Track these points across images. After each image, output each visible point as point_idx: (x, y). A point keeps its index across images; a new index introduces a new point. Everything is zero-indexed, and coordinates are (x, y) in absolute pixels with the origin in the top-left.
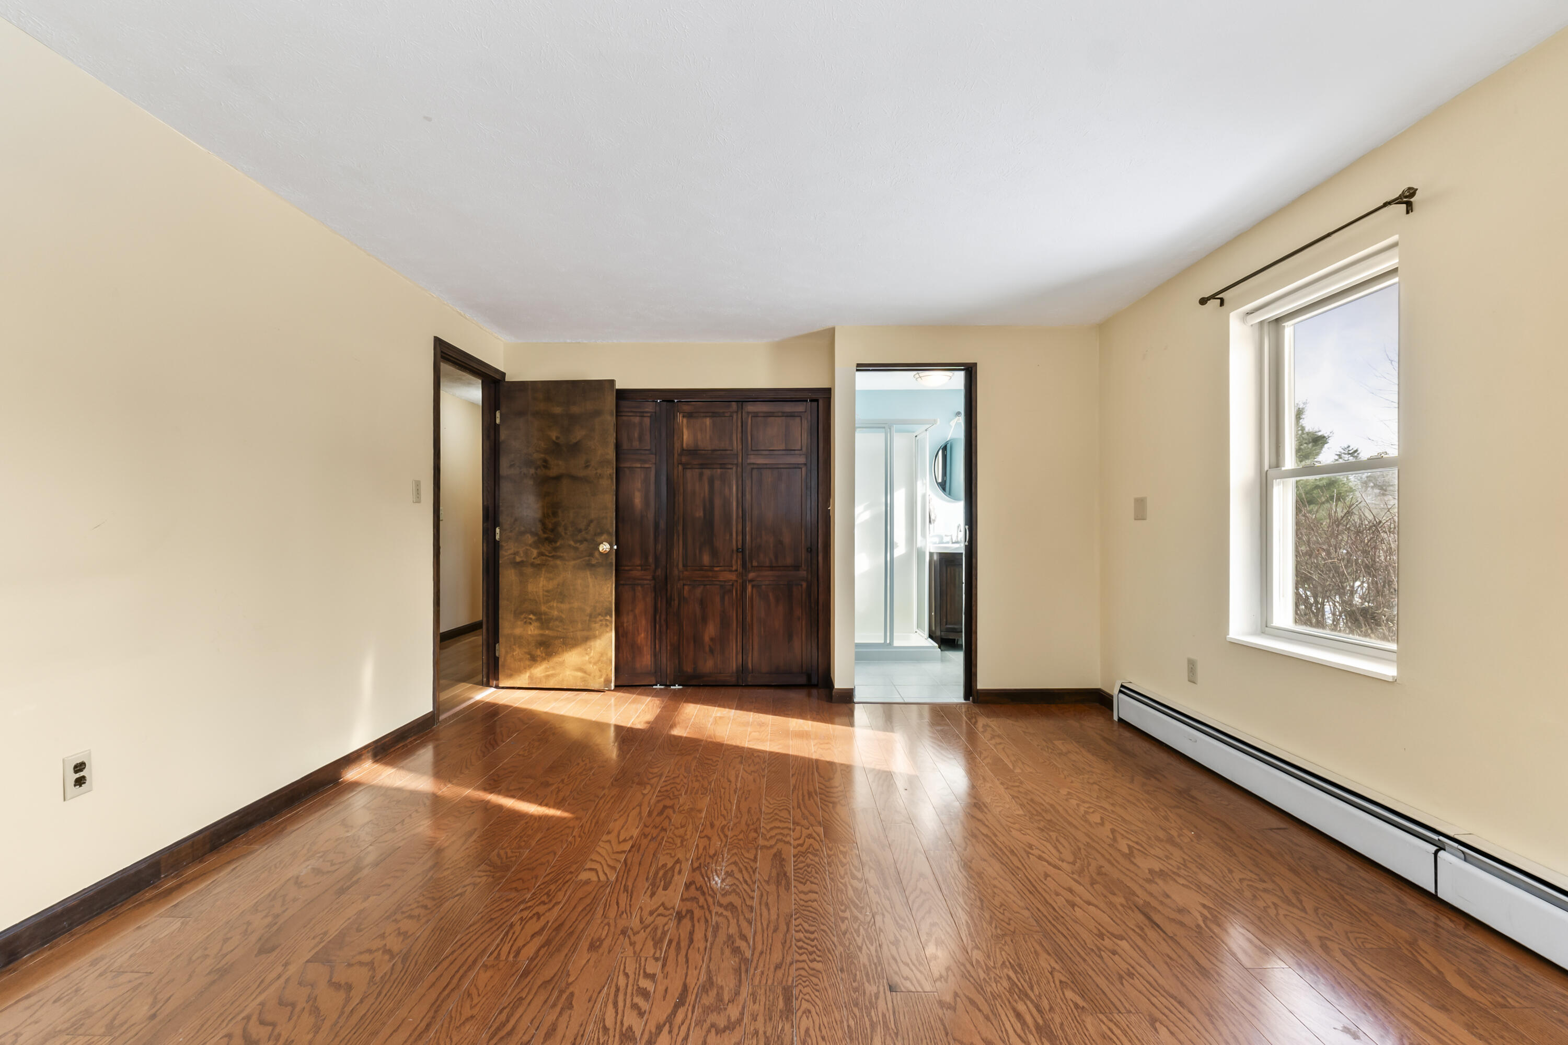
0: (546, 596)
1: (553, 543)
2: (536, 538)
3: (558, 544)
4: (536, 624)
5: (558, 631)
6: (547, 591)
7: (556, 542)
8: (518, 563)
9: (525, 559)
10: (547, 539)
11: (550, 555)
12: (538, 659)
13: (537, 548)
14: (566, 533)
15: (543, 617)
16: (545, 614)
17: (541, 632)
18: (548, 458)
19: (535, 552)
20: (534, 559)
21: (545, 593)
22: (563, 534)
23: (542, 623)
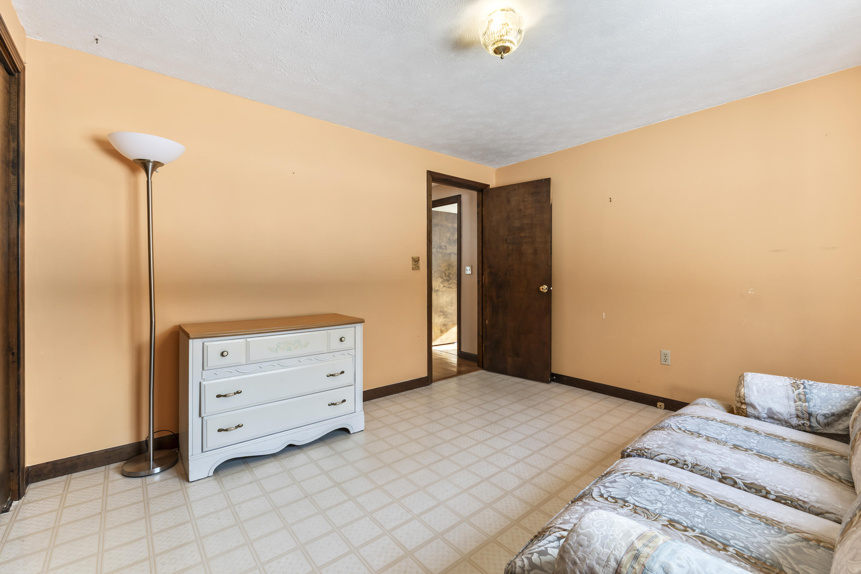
0: (446, 304)
1: (449, 282)
2: (443, 279)
3: (450, 282)
4: (443, 317)
5: (450, 319)
6: (447, 302)
7: (449, 281)
8: (436, 290)
9: (439, 289)
10: (446, 280)
11: (448, 287)
12: (443, 331)
13: (443, 284)
14: (453, 277)
15: (445, 313)
16: (446, 312)
17: (444, 320)
18: (447, 245)
19: (442, 286)
20: (442, 288)
21: (446, 303)
22: (452, 278)
23: (445, 316)
